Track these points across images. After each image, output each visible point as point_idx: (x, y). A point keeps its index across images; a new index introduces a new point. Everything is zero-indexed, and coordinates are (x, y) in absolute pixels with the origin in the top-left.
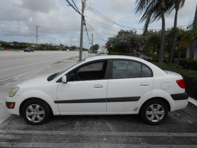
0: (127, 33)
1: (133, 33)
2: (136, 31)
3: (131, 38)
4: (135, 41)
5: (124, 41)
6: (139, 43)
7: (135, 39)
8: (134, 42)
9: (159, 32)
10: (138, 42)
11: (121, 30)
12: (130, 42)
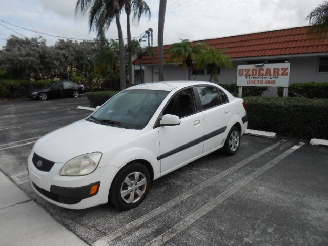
0: (27, 42)
1: (39, 43)
2: (45, 40)
3: (39, 52)
4: (47, 58)
5: (27, 58)
6: (55, 62)
7: (46, 55)
8: (47, 60)
9: (81, 43)
10: (54, 60)
11: (12, 36)
12: (39, 61)
